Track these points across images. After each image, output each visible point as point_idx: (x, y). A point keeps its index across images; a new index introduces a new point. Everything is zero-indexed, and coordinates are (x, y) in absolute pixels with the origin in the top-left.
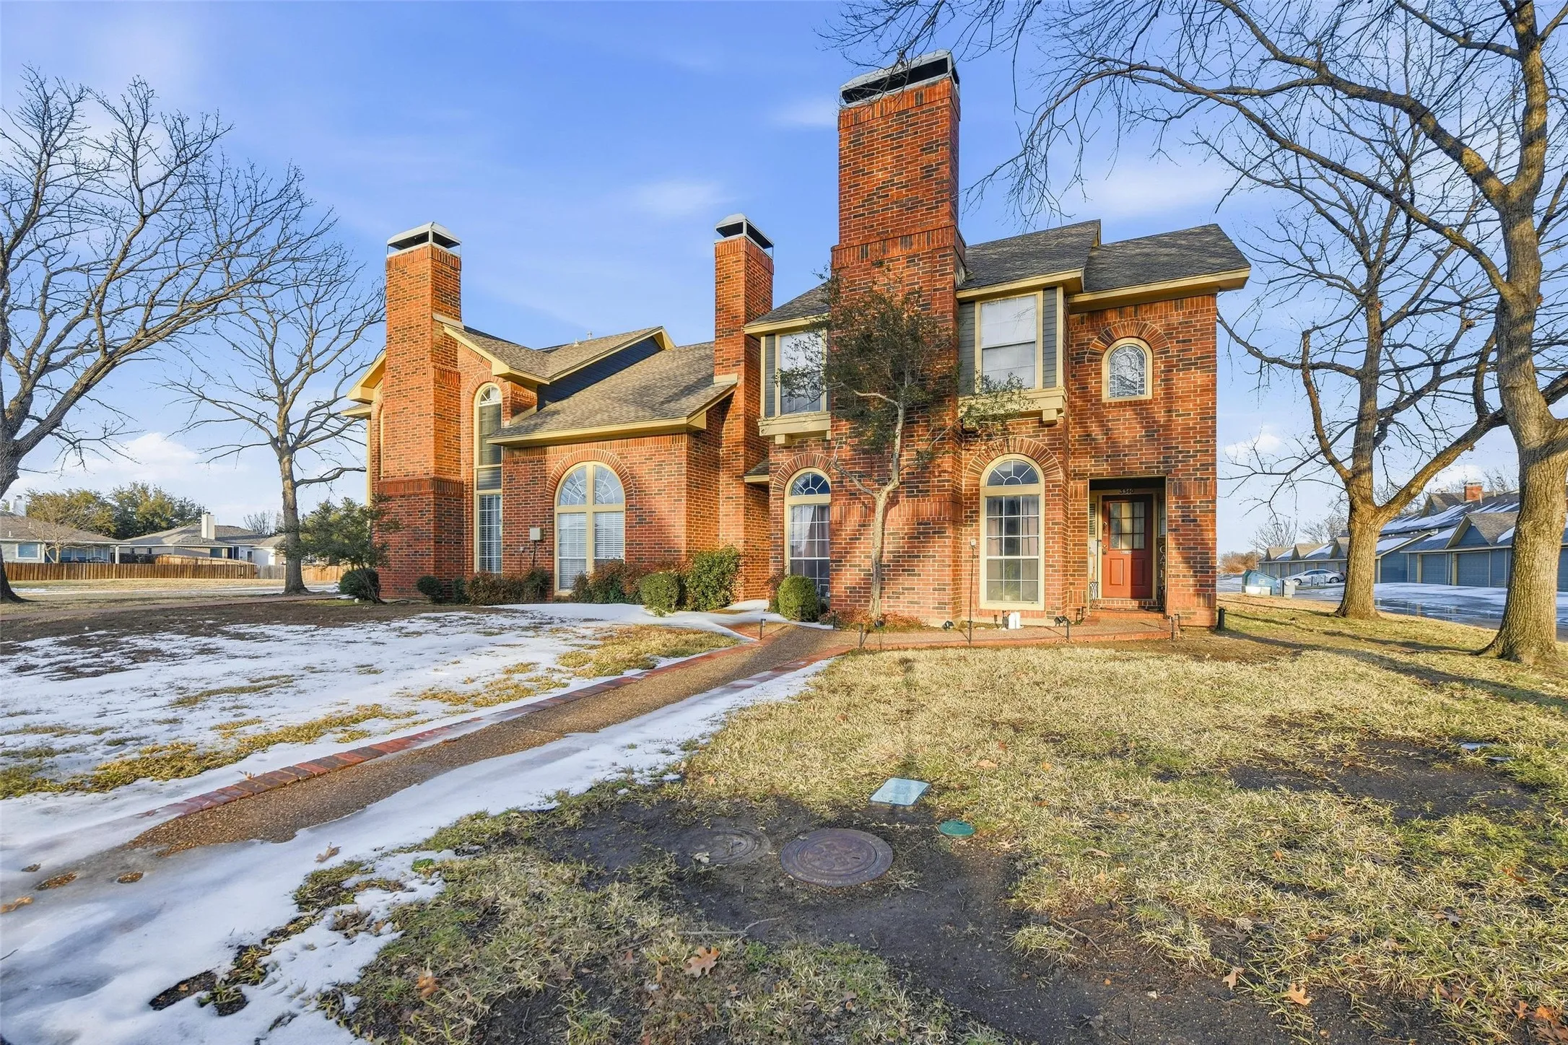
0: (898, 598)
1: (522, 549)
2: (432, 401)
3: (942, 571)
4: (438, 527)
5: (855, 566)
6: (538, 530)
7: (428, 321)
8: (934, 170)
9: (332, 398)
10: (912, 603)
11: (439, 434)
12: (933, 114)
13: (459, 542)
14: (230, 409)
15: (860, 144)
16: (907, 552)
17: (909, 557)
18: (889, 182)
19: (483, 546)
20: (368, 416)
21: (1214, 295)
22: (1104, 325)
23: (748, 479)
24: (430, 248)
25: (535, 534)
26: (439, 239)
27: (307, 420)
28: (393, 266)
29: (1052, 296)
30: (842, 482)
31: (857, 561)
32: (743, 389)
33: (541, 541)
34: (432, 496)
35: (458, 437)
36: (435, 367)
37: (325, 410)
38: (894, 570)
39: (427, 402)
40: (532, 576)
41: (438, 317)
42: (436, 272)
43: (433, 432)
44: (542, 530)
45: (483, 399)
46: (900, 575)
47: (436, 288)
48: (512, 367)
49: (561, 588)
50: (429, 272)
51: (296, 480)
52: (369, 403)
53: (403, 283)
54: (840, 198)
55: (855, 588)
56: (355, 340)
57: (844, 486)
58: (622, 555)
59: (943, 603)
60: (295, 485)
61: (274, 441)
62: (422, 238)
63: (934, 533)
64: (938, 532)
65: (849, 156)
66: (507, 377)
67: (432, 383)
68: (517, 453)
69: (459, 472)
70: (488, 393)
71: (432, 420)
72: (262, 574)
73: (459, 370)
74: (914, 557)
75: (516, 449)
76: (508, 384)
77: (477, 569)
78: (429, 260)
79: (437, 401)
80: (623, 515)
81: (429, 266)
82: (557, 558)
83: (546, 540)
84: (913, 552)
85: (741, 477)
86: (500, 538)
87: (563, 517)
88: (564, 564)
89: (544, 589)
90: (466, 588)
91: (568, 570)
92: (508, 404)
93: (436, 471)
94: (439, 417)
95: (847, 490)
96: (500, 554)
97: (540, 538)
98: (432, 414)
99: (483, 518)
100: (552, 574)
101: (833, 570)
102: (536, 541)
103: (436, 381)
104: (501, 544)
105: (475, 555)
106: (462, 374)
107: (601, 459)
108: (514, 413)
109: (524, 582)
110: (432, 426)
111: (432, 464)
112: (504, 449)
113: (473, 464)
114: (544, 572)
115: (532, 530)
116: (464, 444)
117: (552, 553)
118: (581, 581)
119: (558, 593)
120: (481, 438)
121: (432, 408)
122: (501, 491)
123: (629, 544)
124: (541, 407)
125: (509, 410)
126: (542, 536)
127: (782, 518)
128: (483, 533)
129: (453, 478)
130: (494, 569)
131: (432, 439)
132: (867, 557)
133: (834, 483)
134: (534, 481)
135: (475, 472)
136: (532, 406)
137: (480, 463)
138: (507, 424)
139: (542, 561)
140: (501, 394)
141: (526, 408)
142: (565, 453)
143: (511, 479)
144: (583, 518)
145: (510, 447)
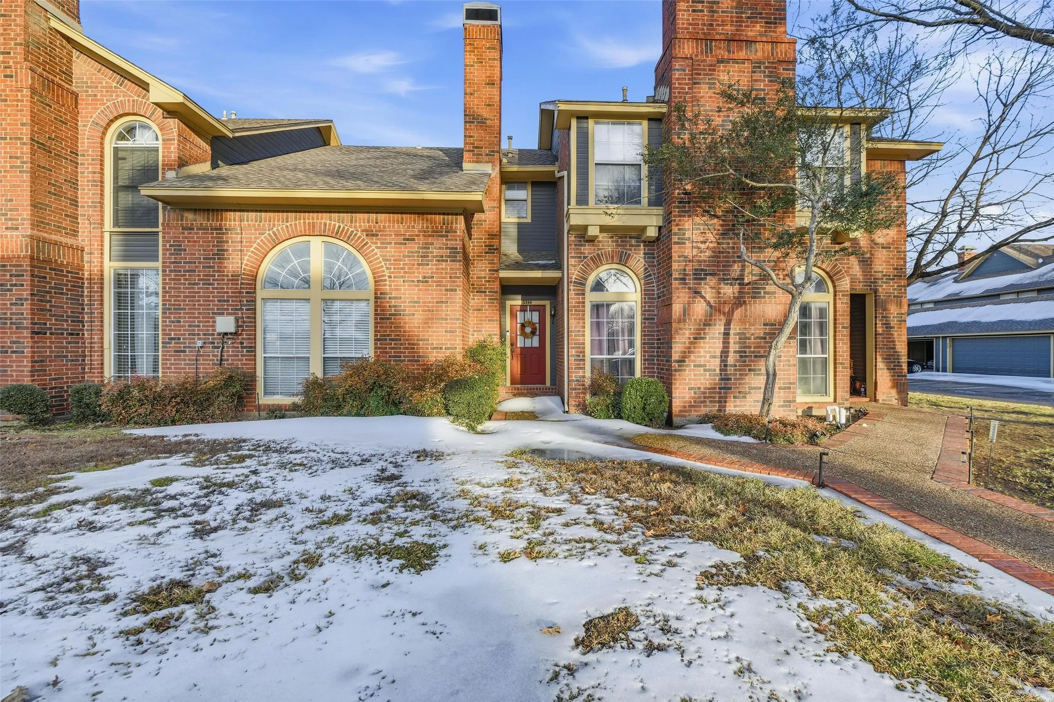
0: (745, 397)
1: (199, 343)
2: (26, 119)
3: (788, 370)
4: (38, 310)
5: (700, 366)
6: (231, 319)
11: (37, 173)
13: (76, 334)
16: (754, 352)
17: (756, 356)
19: (121, 342)
21: (904, 162)
23: (503, 274)
25: (225, 324)
30: (684, 279)
31: (702, 361)
33: (236, 333)
34: (27, 263)
35: (74, 184)
38: (740, 370)
39: (18, 119)
40: (230, 380)
43: (27, 167)
44: (237, 320)
45: (121, 137)
46: (746, 375)
49: (265, 394)
55: (699, 388)
57: (686, 284)
58: (369, 352)
59: (789, 401)
66: (172, 112)
67: (26, 92)
68: (190, 216)
69: (75, 233)
70: (131, 131)
71: (26, 149)
73: (76, 90)
75: (188, 210)
76: (173, 124)
77: (110, 371)
79: (35, 120)
80: (370, 305)
82: (260, 355)
83: (244, 334)
84: (759, 352)
85: (497, 271)
86: (156, 328)
87: (270, 306)
88: (271, 363)
89: (240, 398)
90: (104, 399)
91: (277, 371)
92: (174, 147)
93: (33, 226)
94: (39, 145)
95: (689, 288)
96: (156, 350)
97: (233, 330)
98: (26, 139)
99: (120, 300)
100: (253, 377)
101: (676, 370)
102: (226, 334)
103: (33, 91)
104: (156, 336)
105: (106, 352)
106: (82, 96)
107: (336, 234)
108: (182, 163)
109: (214, 389)
110: (27, 158)
111: (26, 213)
112: (164, 209)
113: (102, 224)
114: (244, 375)
115: (219, 319)
116: (86, 194)
117: (252, 350)
118: (313, 387)
119: (265, 400)
120: (118, 189)
121: (26, 130)
122: (159, 264)
123: (379, 339)
124: (214, 166)
125: (174, 156)
126: (238, 326)
127: (584, 315)
128: (121, 322)
129: (69, 241)
130: (144, 371)
131: (26, 177)
132: (714, 357)
133: (676, 279)
134: (220, 254)
135: (107, 236)
136: (205, 161)
137: (116, 224)
138: (171, 175)
139: (234, 359)
140: (159, 134)
141: (197, 161)
142: (280, 222)
143: (177, 249)
144: (305, 307)
145: (178, 205)
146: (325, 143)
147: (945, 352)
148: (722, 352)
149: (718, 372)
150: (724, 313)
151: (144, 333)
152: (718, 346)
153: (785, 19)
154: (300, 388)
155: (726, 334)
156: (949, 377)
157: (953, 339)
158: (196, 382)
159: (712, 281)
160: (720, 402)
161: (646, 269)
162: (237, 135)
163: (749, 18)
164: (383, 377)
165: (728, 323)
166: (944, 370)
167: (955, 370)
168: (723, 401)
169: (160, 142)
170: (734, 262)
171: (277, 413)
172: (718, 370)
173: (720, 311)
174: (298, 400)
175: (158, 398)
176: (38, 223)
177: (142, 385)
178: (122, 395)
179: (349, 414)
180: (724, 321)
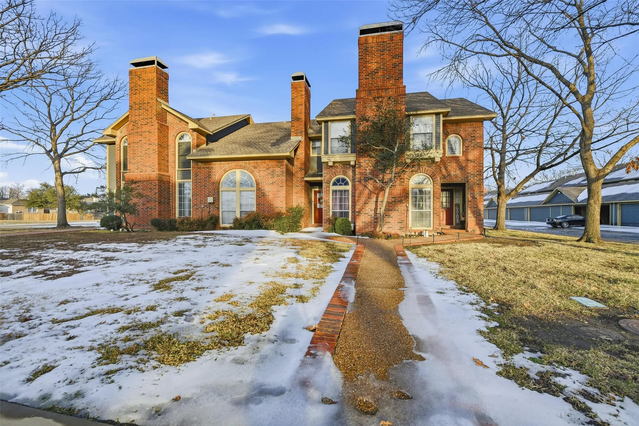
0: (384, 226)
1: (203, 206)
2: (157, 138)
3: (401, 216)
4: (160, 196)
5: (366, 214)
6: (212, 198)
7: (154, 101)
8: (397, 65)
9: (80, 133)
10: (389, 227)
11: (160, 154)
12: (397, 44)
13: (169, 203)
14: (20, 135)
15: (367, 51)
16: (387, 208)
17: (388, 210)
18: (379, 67)
19: (180, 205)
20: (113, 143)
21: (483, 122)
22: (446, 129)
23: (306, 179)
24: (155, 67)
25: (210, 200)
26: (159, 64)
27: (67, 143)
28: (133, 74)
29: (439, 117)
30: (360, 181)
31: (367, 212)
32: (304, 143)
33: (213, 203)
34: (157, 182)
35: (167, 155)
36: (158, 123)
37: (75, 139)
39: (154, 138)
40: (211, 218)
41: (159, 100)
42: (158, 79)
43: (157, 153)
44: (214, 198)
45: (180, 139)
47: (158, 86)
48: (199, 125)
49: (222, 223)
50: (155, 79)
51: (63, 172)
52: (114, 137)
53: (140, 83)
54: (359, 71)
55: (366, 222)
56: (97, 106)
57: (361, 183)
58: (254, 209)
59: (401, 228)
60: (62, 175)
61: (48, 153)
62: (152, 62)
63: (398, 201)
64: (400, 201)
65: (363, 55)
66: (194, 130)
67: (157, 130)
68: (200, 164)
69: (168, 171)
70: (183, 137)
71: (157, 147)
72: (9, 218)
73: (167, 125)
74: (390, 210)
75: (199, 162)
76: (195, 134)
77: (177, 215)
78: (155, 73)
79: (159, 138)
80: (255, 192)
81: (155, 76)
82: (221, 210)
83: (216, 203)
85: (303, 178)
86: (190, 201)
87: (224, 193)
88: (224, 213)
89: (215, 224)
90: (177, 223)
91: (226, 215)
92: (195, 142)
93: (159, 170)
94: (160, 146)
95: (362, 185)
96: (190, 208)
97: (212, 202)
98: (157, 144)
99: (180, 192)
100: (219, 217)
101: (357, 215)
102: (210, 203)
103: (158, 129)
104: (190, 204)
105: (176, 209)
106: (170, 127)
107: (244, 168)
108: (198, 146)
109: (207, 221)
110: (157, 150)
111: (157, 167)
112: (193, 162)
113: (175, 168)
114: (216, 216)
115: (208, 198)
116: (171, 159)
117: (218, 208)
118: (236, 220)
119: (222, 225)
120: (179, 156)
121: (157, 141)
122: (191, 180)
123: (258, 204)
124: (207, 144)
125: (195, 144)
126: (214, 200)
127: (329, 195)
128: (180, 199)
129: (166, 174)
130: (187, 215)
131: (157, 155)
132: (371, 210)
133: (357, 181)
134: (209, 176)
135: (176, 171)
136: (204, 144)
137: (179, 168)
138: (194, 151)
139: (213, 211)
140: (191, 137)
141: (202, 144)
142: (225, 165)
143: (196, 175)
144: (234, 193)
145: (197, 161)
146: (248, 124)
147: (616, 213)
148: (375, 209)
149: (373, 216)
150: (376, 194)
151: (187, 202)
152: (373, 206)
153: (402, 77)
154: (232, 221)
155: (377, 202)
156: (619, 229)
157: (622, 204)
158: (202, 219)
159: (371, 182)
160: (374, 227)
161: (353, 177)
162: (214, 132)
163: (387, 79)
164: (257, 217)
165: (377, 198)
166: (616, 224)
167: (623, 224)
168: (375, 227)
169: (191, 139)
170: (380, 174)
171: (224, 229)
172: (373, 215)
173: (374, 193)
174: (231, 225)
175: (191, 223)
176: (160, 170)
177: (187, 219)
178: (182, 222)
179: (247, 229)
180: (375, 197)
